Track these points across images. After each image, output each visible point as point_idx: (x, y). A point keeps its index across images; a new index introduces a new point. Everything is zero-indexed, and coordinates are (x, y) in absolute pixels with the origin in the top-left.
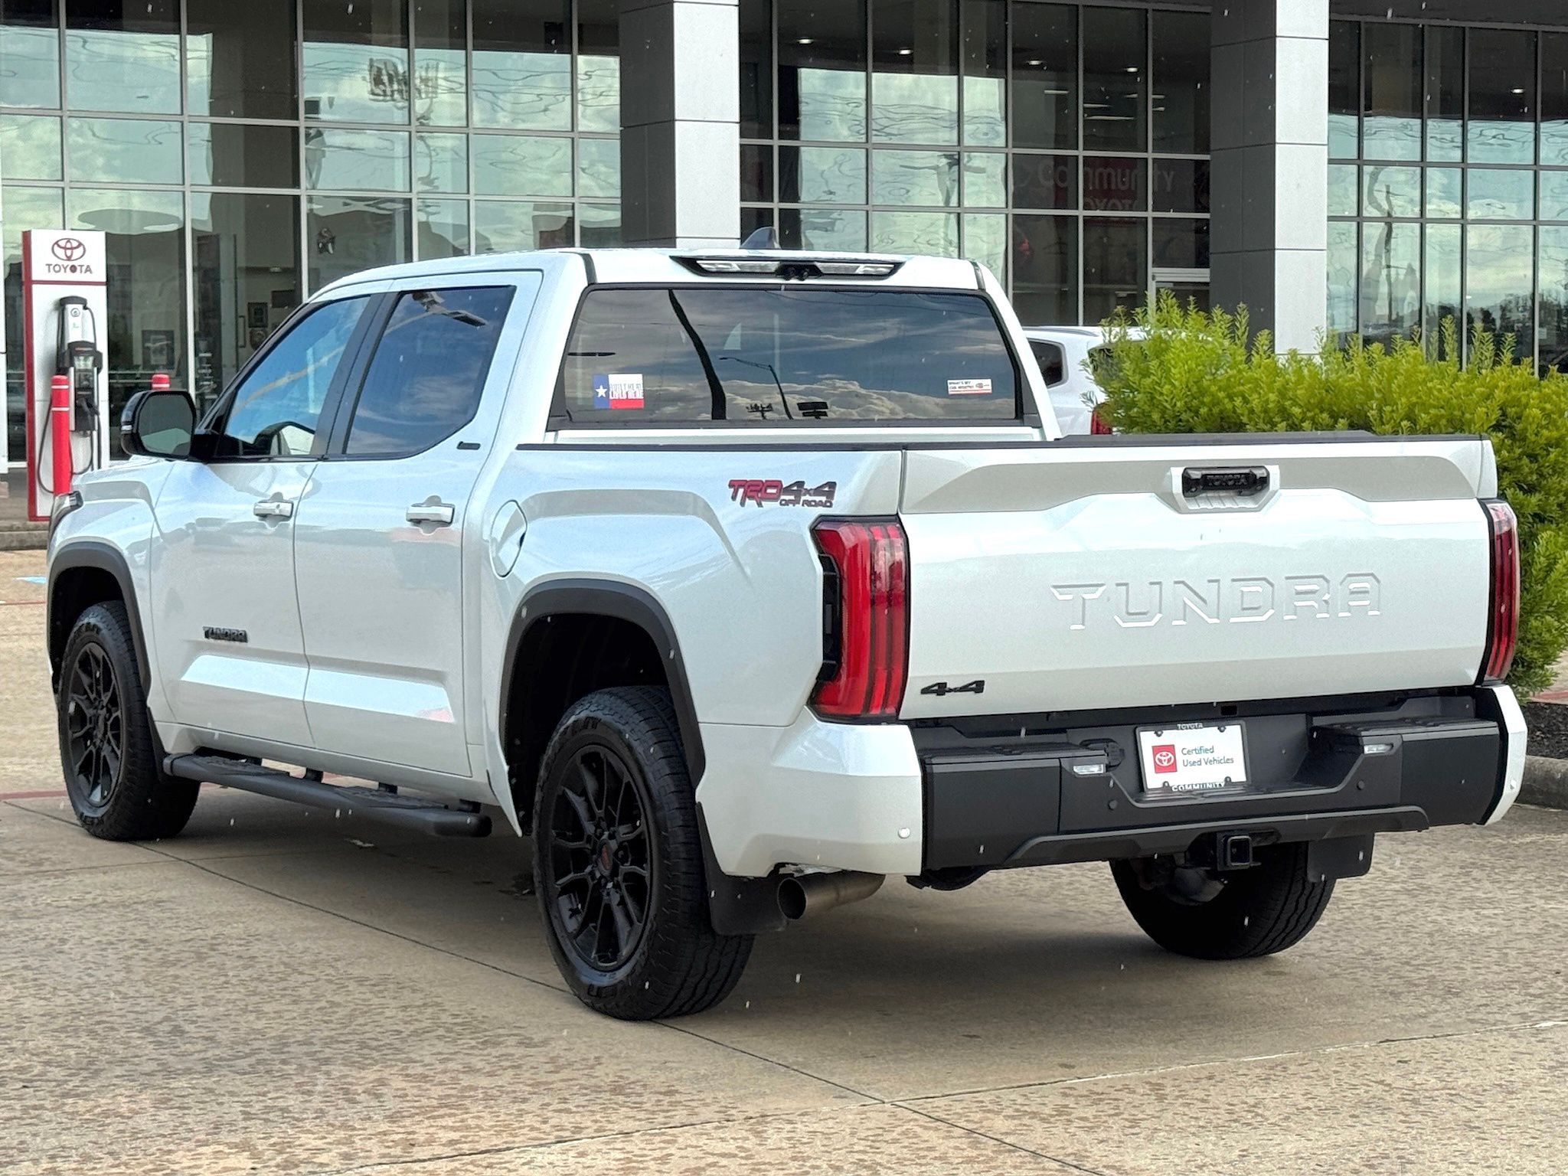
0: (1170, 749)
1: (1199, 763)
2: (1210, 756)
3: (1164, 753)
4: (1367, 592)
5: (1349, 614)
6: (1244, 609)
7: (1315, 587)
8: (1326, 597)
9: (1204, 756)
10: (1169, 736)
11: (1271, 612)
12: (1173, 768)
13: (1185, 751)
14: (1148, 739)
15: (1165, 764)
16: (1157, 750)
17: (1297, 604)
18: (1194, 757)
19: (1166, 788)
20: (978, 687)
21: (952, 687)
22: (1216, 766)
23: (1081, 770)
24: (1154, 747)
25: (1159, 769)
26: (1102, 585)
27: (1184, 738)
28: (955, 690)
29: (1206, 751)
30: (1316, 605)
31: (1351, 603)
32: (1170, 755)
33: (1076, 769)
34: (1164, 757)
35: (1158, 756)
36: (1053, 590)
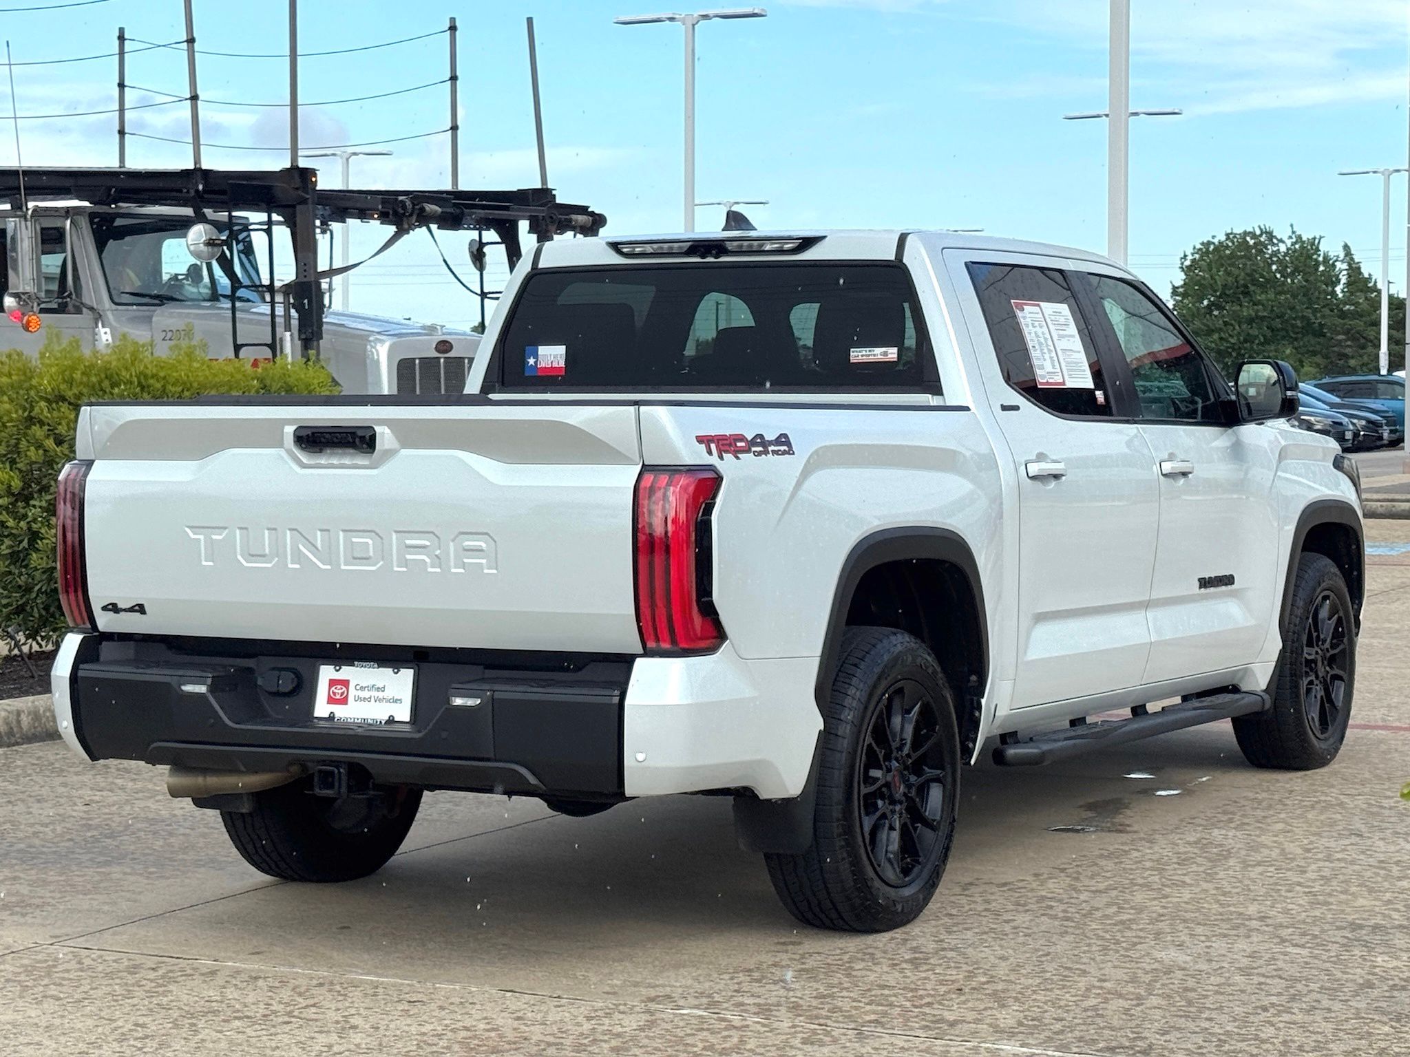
0: (345, 683)
1: (369, 699)
2: (380, 695)
3: (339, 687)
4: (482, 550)
5: (462, 571)
6: (355, 558)
7: (427, 543)
8: (438, 552)
9: (374, 694)
10: (346, 672)
11: (381, 563)
12: (344, 701)
13: (358, 687)
14: (326, 673)
15: (338, 697)
16: (333, 683)
17: (408, 557)
18: (366, 694)
19: (331, 717)
20: (140, 609)
21: (123, 607)
22: (384, 704)
23: (188, 688)
24: (330, 680)
25: (331, 700)
26: (225, 528)
27: (358, 675)
28: (125, 610)
29: (378, 689)
30: (428, 560)
31: (466, 560)
32: (344, 689)
33: (184, 688)
34: (338, 690)
35: (333, 688)
36: (187, 529)
